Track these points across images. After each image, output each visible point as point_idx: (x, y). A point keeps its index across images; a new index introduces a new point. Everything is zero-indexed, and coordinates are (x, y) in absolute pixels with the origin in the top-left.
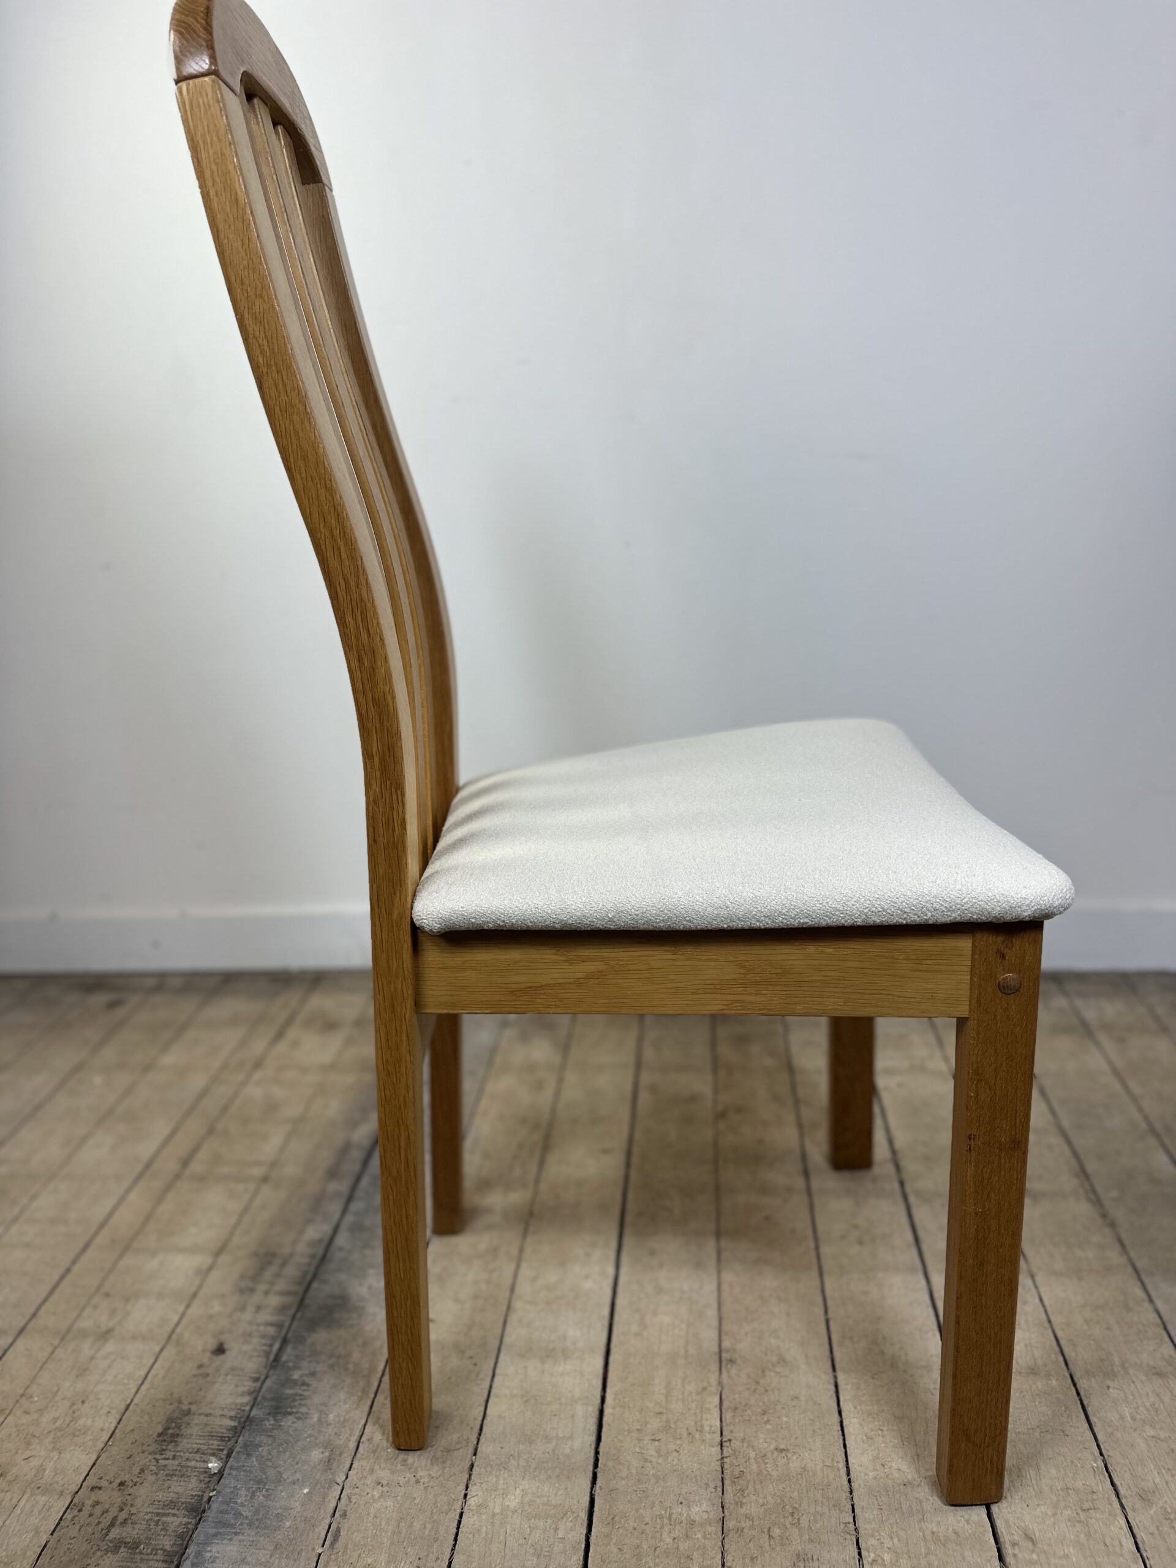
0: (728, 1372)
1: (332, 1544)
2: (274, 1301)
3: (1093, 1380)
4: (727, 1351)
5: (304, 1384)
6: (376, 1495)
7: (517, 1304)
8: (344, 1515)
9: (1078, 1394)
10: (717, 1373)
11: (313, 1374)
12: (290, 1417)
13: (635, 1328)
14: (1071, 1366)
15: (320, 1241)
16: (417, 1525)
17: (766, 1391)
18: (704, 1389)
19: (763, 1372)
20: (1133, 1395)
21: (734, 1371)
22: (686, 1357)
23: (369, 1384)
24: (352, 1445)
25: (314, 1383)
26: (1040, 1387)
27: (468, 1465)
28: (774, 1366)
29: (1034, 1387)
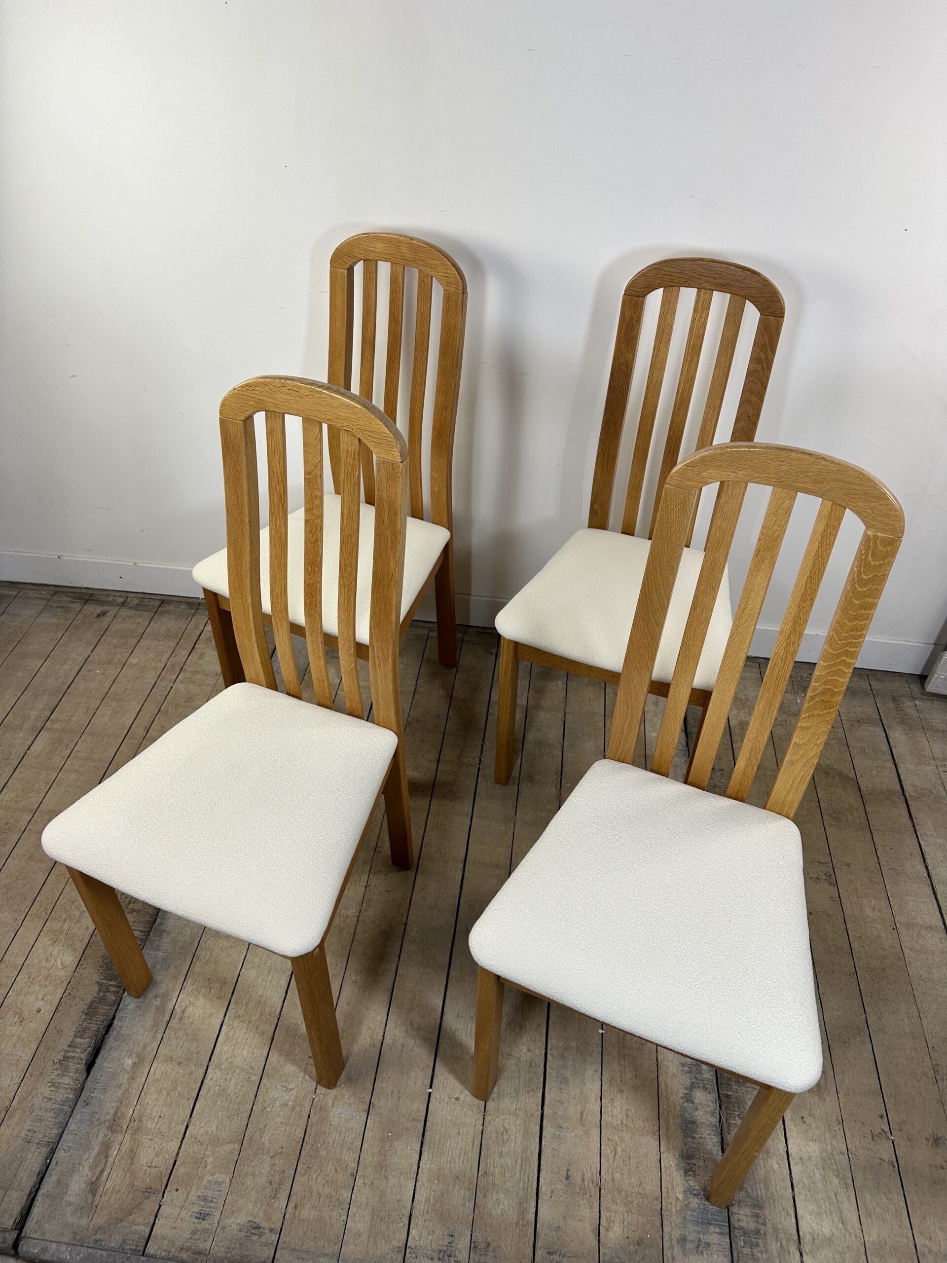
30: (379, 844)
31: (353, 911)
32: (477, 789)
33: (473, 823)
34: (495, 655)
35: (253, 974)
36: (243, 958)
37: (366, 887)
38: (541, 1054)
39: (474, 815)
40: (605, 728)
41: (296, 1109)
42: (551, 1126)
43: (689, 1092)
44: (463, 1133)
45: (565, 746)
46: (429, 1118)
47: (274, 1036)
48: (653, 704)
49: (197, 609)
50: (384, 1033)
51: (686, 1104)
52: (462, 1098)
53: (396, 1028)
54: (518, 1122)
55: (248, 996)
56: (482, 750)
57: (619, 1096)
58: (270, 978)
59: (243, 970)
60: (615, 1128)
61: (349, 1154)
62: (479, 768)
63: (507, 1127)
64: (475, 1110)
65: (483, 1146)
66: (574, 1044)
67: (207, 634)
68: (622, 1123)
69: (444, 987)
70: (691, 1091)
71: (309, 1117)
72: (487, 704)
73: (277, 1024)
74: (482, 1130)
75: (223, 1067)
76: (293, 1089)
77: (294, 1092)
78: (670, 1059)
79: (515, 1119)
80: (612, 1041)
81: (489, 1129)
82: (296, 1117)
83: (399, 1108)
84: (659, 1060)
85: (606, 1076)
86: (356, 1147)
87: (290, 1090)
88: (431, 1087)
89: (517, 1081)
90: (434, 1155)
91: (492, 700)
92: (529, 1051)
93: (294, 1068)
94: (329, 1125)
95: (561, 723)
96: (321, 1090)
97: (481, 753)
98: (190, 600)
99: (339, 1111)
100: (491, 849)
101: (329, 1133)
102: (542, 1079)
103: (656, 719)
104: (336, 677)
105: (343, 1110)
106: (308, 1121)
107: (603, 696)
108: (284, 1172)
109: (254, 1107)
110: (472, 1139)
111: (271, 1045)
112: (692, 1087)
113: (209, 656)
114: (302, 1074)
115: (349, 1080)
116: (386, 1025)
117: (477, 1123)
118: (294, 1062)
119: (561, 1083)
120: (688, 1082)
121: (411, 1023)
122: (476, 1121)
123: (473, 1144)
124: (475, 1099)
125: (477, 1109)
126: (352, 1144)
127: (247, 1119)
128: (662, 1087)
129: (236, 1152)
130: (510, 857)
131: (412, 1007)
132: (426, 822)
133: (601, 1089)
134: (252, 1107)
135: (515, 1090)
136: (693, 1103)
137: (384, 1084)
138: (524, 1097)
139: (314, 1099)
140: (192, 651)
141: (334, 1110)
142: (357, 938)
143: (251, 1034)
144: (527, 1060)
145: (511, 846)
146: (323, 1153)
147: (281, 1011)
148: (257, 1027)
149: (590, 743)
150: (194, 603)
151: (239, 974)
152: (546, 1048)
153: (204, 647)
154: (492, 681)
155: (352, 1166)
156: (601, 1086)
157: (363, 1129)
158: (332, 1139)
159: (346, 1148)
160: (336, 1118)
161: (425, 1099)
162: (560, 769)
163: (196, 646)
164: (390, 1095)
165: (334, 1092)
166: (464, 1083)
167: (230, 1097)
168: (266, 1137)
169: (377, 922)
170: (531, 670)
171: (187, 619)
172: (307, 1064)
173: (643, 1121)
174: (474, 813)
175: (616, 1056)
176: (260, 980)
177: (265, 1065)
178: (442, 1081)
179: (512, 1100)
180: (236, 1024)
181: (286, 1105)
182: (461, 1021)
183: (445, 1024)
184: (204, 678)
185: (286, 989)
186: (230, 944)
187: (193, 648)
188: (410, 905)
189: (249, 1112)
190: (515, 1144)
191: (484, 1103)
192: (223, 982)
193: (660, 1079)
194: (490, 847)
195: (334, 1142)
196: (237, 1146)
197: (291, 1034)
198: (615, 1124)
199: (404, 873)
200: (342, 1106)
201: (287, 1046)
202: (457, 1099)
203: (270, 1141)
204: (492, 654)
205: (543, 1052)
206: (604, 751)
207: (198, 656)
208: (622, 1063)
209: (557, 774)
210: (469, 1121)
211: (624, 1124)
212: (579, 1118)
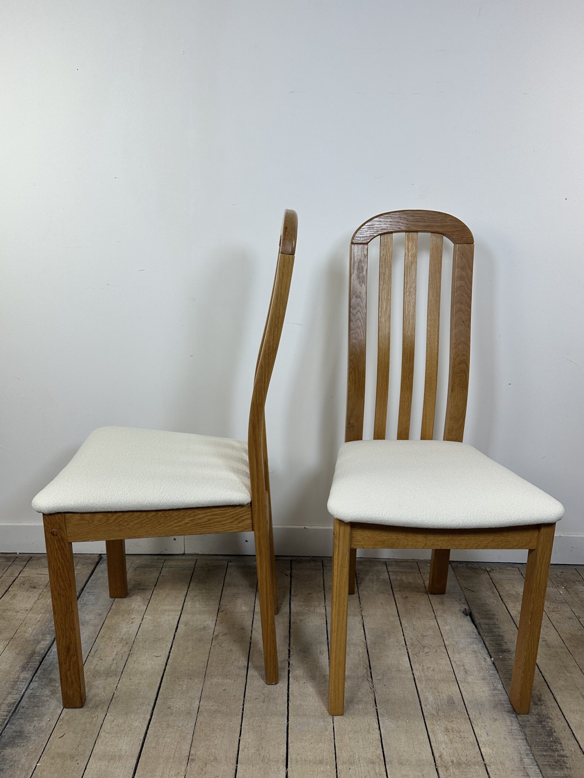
0: (191, 765)
3: (344, 766)
4: (192, 755)
7: (102, 734)
9: (337, 772)
10: (186, 766)
13: (153, 745)
14: (337, 760)
15: (13, 704)
17: (205, 774)
18: (179, 773)
19: (206, 764)
20: (359, 772)
21: (193, 764)
22: (173, 759)
26: (322, 769)
28: (211, 762)
29: (319, 769)
30: (192, 752)
32: (290, 690)
33: (289, 722)
34: (289, 576)
39: (290, 714)
40: (401, 626)
45: (368, 644)
48: (440, 604)
49: (14, 561)
56: (289, 654)
62: (289, 671)
67: (20, 580)
72: (288, 615)
91: (292, 611)
95: (361, 625)
97: (289, 657)
98: (8, 555)
100: (312, 745)
103: (446, 615)
104: (142, 604)
107: (394, 600)
113: (21, 596)
130: (334, 751)
132: (241, 726)
140: (5, 593)
145: (333, 740)
149: (391, 640)
150: (12, 557)
153: (17, 589)
154: (290, 596)
162: (368, 664)
163: (10, 589)
170: (324, 585)
171: (3, 569)
174: (290, 712)
184: (14, 614)
187: (7, 591)
194: (312, 743)
204: (287, 575)
206: (406, 645)
207: (10, 597)
209: (366, 668)
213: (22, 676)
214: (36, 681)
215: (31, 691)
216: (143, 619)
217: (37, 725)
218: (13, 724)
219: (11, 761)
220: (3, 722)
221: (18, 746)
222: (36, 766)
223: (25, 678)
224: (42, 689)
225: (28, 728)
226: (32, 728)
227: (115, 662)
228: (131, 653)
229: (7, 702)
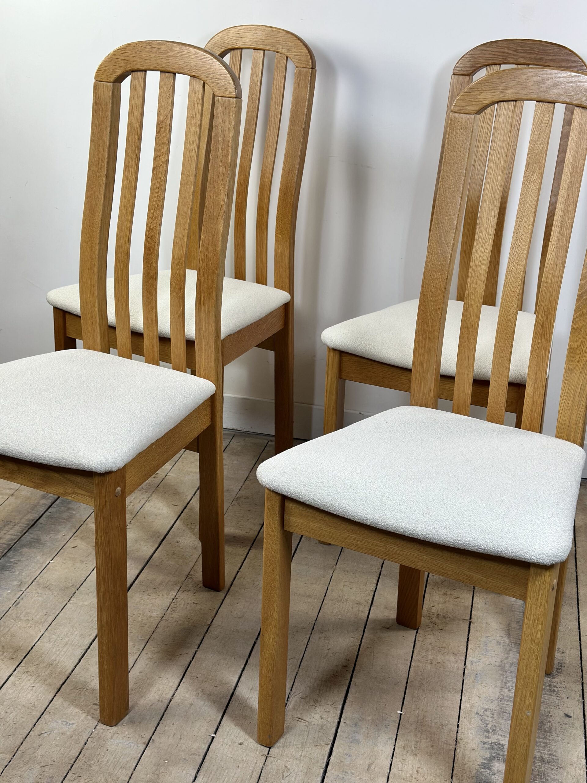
1: (16, 606)
2: (8, 537)
3: (331, 602)
4: (191, 575)
5: (15, 563)
6: (36, 595)
8: (22, 599)
10: (183, 581)
11: (19, 561)
12: (8, 572)
13: (157, 564)
14: (326, 597)
15: (33, 520)
16: (49, 605)
18: (175, 584)
21: (190, 581)
22: (173, 576)
23: (41, 566)
24: (30, 582)
25: (19, 563)
26: (309, 601)
27: (74, 592)
30: (191, 573)
31: (158, 613)
35: (48, 645)
36: (41, 635)
37: (173, 599)
38: (334, 722)
41: (74, 737)
42: (335, 771)
43: (487, 762)
44: (243, 767)
46: (209, 753)
47: (61, 687)
50: (174, 694)
51: (482, 770)
52: (245, 744)
53: (187, 692)
54: (302, 765)
55: (40, 659)
57: (412, 758)
58: (65, 650)
59: (39, 642)
60: (404, 779)
61: (122, 771)
63: (289, 767)
64: (257, 753)
65: (261, 777)
66: (369, 718)
68: (412, 776)
69: (241, 670)
70: (489, 761)
71: (86, 744)
73: (66, 680)
74: (263, 768)
75: (5, 704)
76: (73, 724)
77: (74, 726)
78: (471, 738)
79: (298, 762)
80: (410, 720)
81: (270, 766)
82: (73, 743)
83: (179, 745)
84: (458, 738)
85: (400, 743)
86: (130, 767)
87: (70, 724)
88: (215, 733)
89: (306, 738)
90: (210, 779)
92: (321, 718)
93: (77, 710)
94: (105, 750)
96: (101, 726)
99: (117, 741)
101: (104, 756)
102: (332, 738)
105: (121, 741)
106: (84, 747)
108: (52, 777)
109: (31, 732)
110: (251, 772)
111: (56, 693)
112: (492, 759)
114: (84, 715)
115: (132, 722)
116: (177, 689)
117: (258, 762)
118: (77, 706)
119: (351, 742)
120: (488, 755)
121: (202, 690)
122: (257, 761)
123: (251, 776)
124: (259, 746)
125: (259, 753)
126: (126, 764)
127: (22, 740)
128: (459, 755)
129: (6, 760)
130: (325, 592)
131: (205, 680)
132: (243, 563)
133: (393, 752)
134: (29, 732)
135: (302, 743)
136: (490, 769)
137: (166, 728)
138: (310, 749)
139: (93, 732)
141: (112, 740)
142: (158, 630)
143: (38, 684)
144: (318, 725)
145: (328, 584)
146: (95, 768)
147: (72, 672)
148: (45, 680)
151: (34, 645)
152: (340, 718)
155: (123, 779)
156: (394, 749)
157: (139, 755)
158: (106, 760)
159: (120, 767)
160: (113, 746)
161: (208, 741)
164: (172, 735)
165: (114, 729)
166: (250, 733)
167: (9, 723)
168: (39, 753)
169: (180, 622)
172: (92, 708)
173: (434, 777)
175: (413, 730)
176: (55, 650)
177: (48, 706)
178: (227, 730)
179: (297, 749)
180: (25, 676)
181: (63, 734)
182: (253, 693)
183: (237, 693)
185: (79, 657)
186: (29, 625)
188: (216, 614)
189: (25, 735)
190: (295, 779)
191: (268, 749)
192: (17, 650)
193: (458, 751)
195: (108, 762)
196: (9, 757)
197: (79, 687)
198: (404, 775)
199: (214, 593)
200: (121, 739)
201: (74, 695)
202: (241, 744)
203: (42, 756)
205: (337, 721)
208: (419, 735)
210: (250, 759)
211: (414, 777)
212: (367, 768)
213: (42, 502)
214: (55, 508)
215: (49, 514)
216: (166, 475)
217: (53, 537)
218: (31, 533)
219: (28, 556)
220: (22, 531)
221: (35, 548)
222: (50, 562)
223: (45, 504)
224: (60, 513)
225: (45, 538)
226: (48, 538)
227: (132, 504)
228: (149, 499)
229: (26, 518)
